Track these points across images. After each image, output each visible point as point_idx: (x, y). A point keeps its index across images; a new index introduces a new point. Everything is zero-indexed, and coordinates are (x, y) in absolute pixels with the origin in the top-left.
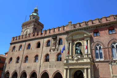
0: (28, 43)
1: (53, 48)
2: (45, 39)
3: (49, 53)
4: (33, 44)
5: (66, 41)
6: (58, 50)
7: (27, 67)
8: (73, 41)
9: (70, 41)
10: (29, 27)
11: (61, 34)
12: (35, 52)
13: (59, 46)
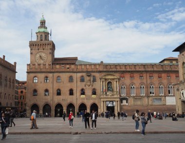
0: (56, 75)
2: (78, 74)
3: (84, 88)
5: (100, 80)
6: (92, 86)
7: (61, 100)
8: (106, 79)
9: (104, 80)
10: (44, 49)
11: (94, 72)
12: (69, 86)
13: (93, 83)
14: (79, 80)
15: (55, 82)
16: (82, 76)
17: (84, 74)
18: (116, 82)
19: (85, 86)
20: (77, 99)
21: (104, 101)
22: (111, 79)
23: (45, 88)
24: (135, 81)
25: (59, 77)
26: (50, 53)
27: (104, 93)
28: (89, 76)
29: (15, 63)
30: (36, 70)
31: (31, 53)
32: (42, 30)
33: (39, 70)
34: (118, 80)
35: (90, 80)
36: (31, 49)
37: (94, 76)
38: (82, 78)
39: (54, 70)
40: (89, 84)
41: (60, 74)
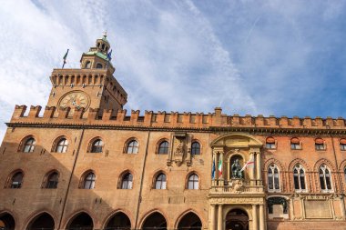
0: (90, 134)
1: (177, 158)
2: (152, 134)
3: (166, 169)
4: (112, 140)
5: (210, 149)
6: (189, 164)
7: (92, 200)
8: (226, 149)
9: (221, 150)
11: (197, 130)
12: (122, 163)
13: (192, 156)
14: (153, 147)
15: (83, 151)
16: (163, 141)
17: (168, 135)
18: (255, 155)
19: (169, 164)
20: (140, 200)
21: (217, 206)
22: (240, 149)
24: (303, 156)
25: (98, 139)
26: (98, 95)
27: (221, 183)
28: (180, 138)
31: (53, 95)
34: (258, 151)
35: (184, 150)
36: (55, 87)
37: (195, 142)
38: (163, 145)
39: (87, 123)
40: (181, 158)
41: (103, 133)
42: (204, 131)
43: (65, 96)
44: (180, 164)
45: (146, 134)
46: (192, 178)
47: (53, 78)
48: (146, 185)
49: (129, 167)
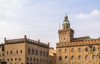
0: (71, 48)
2: (84, 47)
3: (88, 55)
4: (76, 49)
5: (98, 50)
6: (93, 53)
7: (74, 62)
10: (66, 34)
12: (78, 54)
13: (93, 52)
14: (84, 50)
16: (87, 48)
17: (88, 47)
20: (83, 62)
23: (65, 56)
25: (73, 49)
26: (69, 36)
28: (91, 47)
29: (49, 43)
30: (61, 46)
31: (60, 37)
32: (65, 23)
33: (62, 46)
35: (91, 50)
36: (59, 35)
37: (94, 48)
38: (86, 49)
39: (70, 46)
40: (91, 52)
41: (73, 48)
42: (96, 44)
43: (62, 37)
44: (91, 53)
45: (82, 47)
46: (94, 57)
47: (59, 33)
48: (84, 59)
49: (80, 55)
